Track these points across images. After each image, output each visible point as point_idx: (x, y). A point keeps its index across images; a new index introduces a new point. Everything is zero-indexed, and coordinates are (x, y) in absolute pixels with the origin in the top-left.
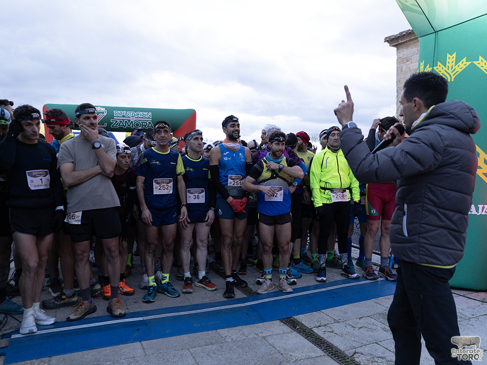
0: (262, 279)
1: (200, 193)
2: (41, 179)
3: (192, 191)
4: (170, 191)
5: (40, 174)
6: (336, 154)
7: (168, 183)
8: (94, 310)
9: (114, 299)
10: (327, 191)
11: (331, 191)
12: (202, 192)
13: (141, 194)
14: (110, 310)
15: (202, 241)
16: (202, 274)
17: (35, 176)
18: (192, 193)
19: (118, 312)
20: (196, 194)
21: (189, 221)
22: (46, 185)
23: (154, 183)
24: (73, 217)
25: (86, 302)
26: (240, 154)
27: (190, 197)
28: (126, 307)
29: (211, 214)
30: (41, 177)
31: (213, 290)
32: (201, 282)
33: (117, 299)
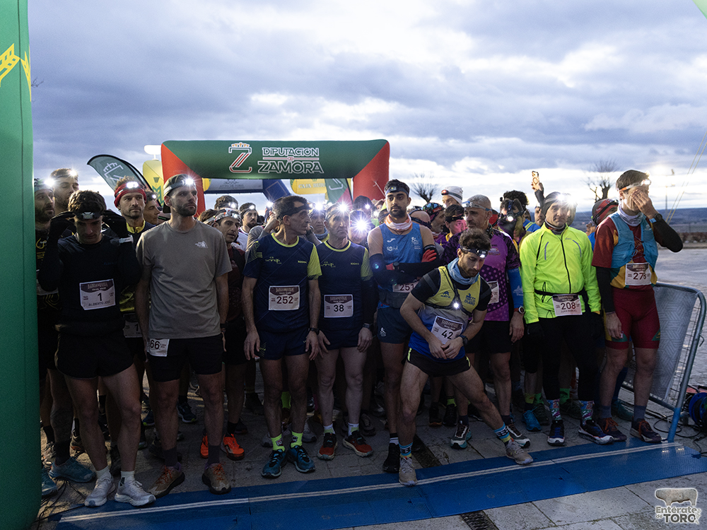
0: (460, 439)
1: (345, 302)
2: (100, 294)
3: (331, 299)
4: (296, 305)
5: (99, 287)
6: (560, 236)
7: (292, 293)
8: (180, 480)
9: (213, 465)
10: (547, 297)
11: (554, 297)
12: (349, 299)
13: (249, 307)
14: (206, 480)
15: (354, 377)
16: (354, 427)
17: (90, 291)
18: (332, 302)
19: (221, 486)
20: (339, 304)
21: (329, 343)
22: (108, 302)
23: (270, 293)
24: (157, 346)
25: (171, 468)
26: (413, 238)
27: (329, 308)
28: (232, 478)
29: (365, 334)
30: (100, 292)
31: (365, 457)
32: (349, 440)
33: (217, 464)
